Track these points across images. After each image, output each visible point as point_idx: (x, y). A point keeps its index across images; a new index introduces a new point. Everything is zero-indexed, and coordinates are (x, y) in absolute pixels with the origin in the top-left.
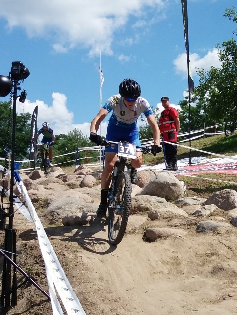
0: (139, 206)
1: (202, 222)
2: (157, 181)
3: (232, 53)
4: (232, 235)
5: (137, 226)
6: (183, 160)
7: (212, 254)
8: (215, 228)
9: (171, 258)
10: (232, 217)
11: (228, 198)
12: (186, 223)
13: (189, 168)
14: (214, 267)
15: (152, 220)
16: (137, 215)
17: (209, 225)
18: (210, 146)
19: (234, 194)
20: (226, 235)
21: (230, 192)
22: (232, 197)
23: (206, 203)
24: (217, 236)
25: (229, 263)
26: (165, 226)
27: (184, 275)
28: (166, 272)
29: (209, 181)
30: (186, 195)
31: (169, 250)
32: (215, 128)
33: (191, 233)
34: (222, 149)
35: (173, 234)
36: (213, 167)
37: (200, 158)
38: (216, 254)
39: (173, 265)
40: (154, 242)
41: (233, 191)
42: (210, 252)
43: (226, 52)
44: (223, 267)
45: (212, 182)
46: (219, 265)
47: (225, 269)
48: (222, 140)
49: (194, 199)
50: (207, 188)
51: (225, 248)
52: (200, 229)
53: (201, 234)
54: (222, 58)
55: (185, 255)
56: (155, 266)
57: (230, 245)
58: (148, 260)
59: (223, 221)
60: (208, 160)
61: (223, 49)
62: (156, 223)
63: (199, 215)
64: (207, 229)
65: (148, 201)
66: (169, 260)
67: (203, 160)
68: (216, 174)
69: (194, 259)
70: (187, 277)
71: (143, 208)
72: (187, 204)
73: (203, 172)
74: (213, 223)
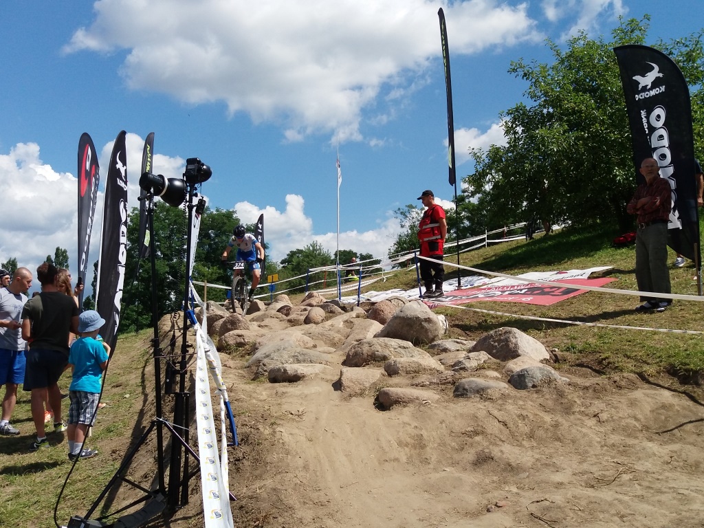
0: (374, 354)
1: (463, 380)
2: (402, 315)
3: (523, 124)
4: (510, 401)
5: (367, 385)
6: (451, 281)
7: (476, 433)
8: (483, 389)
9: (412, 437)
10: (513, 372)
11: (507, 341)
12: (438, 381)
13: (457, 293)
14: (478, 454)
15: (390, 375)
16: (370, 368)
17: (473, 386)
18: (494, 258)
19: (517, 335)
20: (500, 402)
21: (510, 332)
22: (514, 341)
23: (474, 349)
24: (486, 403)
25: (503, 449)
26: (407, 385)
27: (431, 466)
28: (404, 459)
29: (483, 312)
30: (448, 335)
31: (410, 425)
32: (504, 231)
33: (446, 397)
34: (510, 263)
35: (417, 398)
36: (491, 292)
37: (475, 278)
38: (483, 433)
39: (415, 449)
40: (389, 410)
41: (515, 330)
42: (472, 429)
43: (513, 123)
44: (492, 455)
45: (489, 315)
46: (486, 451)
47: (495, 458)
48: (512, 250)
49: (457, 342)
50: (479, 324)
51: (496, 423)
52: (461, 392)
53: (461, 399)
54: (507, 133)
55: (434, 433)
56: (387, 449)
57: (506, 419)
58: (378, 440)
59: (497, 379)
60: (486, 280)
61: (508, 118)
62: (395, 380)
63: (461, 369)
64: (470, 391)
65: (386, 345)
66: (409, 440)
67: (478, 281)
68: (495, 302)
69: (448, 440)
70: (435, 469)
71: (379, 357)
72: (447, 349)
73: (475, 300)
74: (480, 381)
